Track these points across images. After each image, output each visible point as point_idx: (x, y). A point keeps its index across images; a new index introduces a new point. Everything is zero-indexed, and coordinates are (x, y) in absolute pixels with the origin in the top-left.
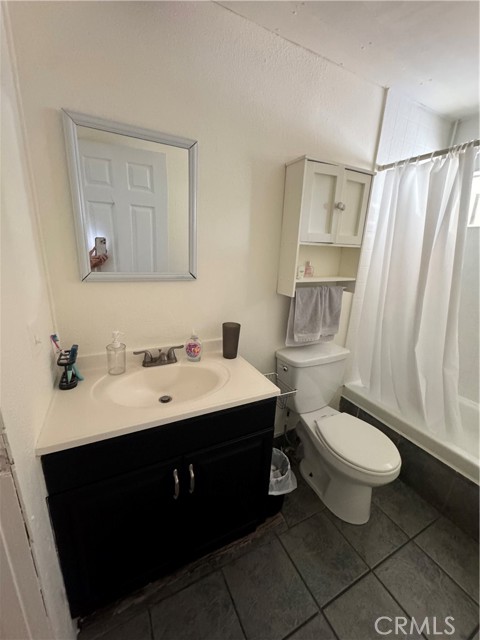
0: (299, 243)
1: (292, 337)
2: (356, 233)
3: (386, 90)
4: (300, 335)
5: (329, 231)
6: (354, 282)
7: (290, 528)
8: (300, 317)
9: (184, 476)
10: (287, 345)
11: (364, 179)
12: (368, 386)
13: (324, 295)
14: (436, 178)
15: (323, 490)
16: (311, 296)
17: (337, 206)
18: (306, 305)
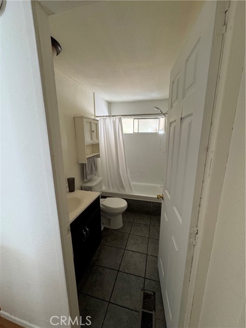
0: (86, 145)
1: (86, 178)
2: (97, 139)
3: (94, 93)
4: (89, 177)
5: (92, 139)
6: (99, 154)
7: (106, 240)
8: (88, 170)
9: (86, 231)
10: (85, 181)
11: (96, 122)
12: (108, 188)
13: (93, 160)
14: (114, 123)
15: (110, 226)
16: (89, 162)
17: (93, 131)
18: (89, 165)
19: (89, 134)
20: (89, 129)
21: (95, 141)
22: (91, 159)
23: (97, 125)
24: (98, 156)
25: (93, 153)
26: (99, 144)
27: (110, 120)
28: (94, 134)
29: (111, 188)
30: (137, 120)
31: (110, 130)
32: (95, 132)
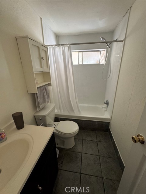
0: (34, 73)
1: (39, 107)
2: (48, 68)
3: (41, 19)
4: (42, 105)
5: (41, 67)
8: (40, 100)
10: (38, 111)
11: (45, 49)
12: (59, 111)
13: (44, 90)
14: (64, 52)
15: (64, 145)
16: (41, 91)
17: (42, 58)
18: (40, 94)
19: (38, 61)
20: (37, 55)
21: (45, 70)
22: (42, 89)
23: (46, 52)
24: (50, 85)
25: (44, 81)
26: (49, 73)
27: (60, 48)
28: (44, 62)
29: (62, 110)
30: (82, 53)
31: (60, 60)
32: (44, 58)
